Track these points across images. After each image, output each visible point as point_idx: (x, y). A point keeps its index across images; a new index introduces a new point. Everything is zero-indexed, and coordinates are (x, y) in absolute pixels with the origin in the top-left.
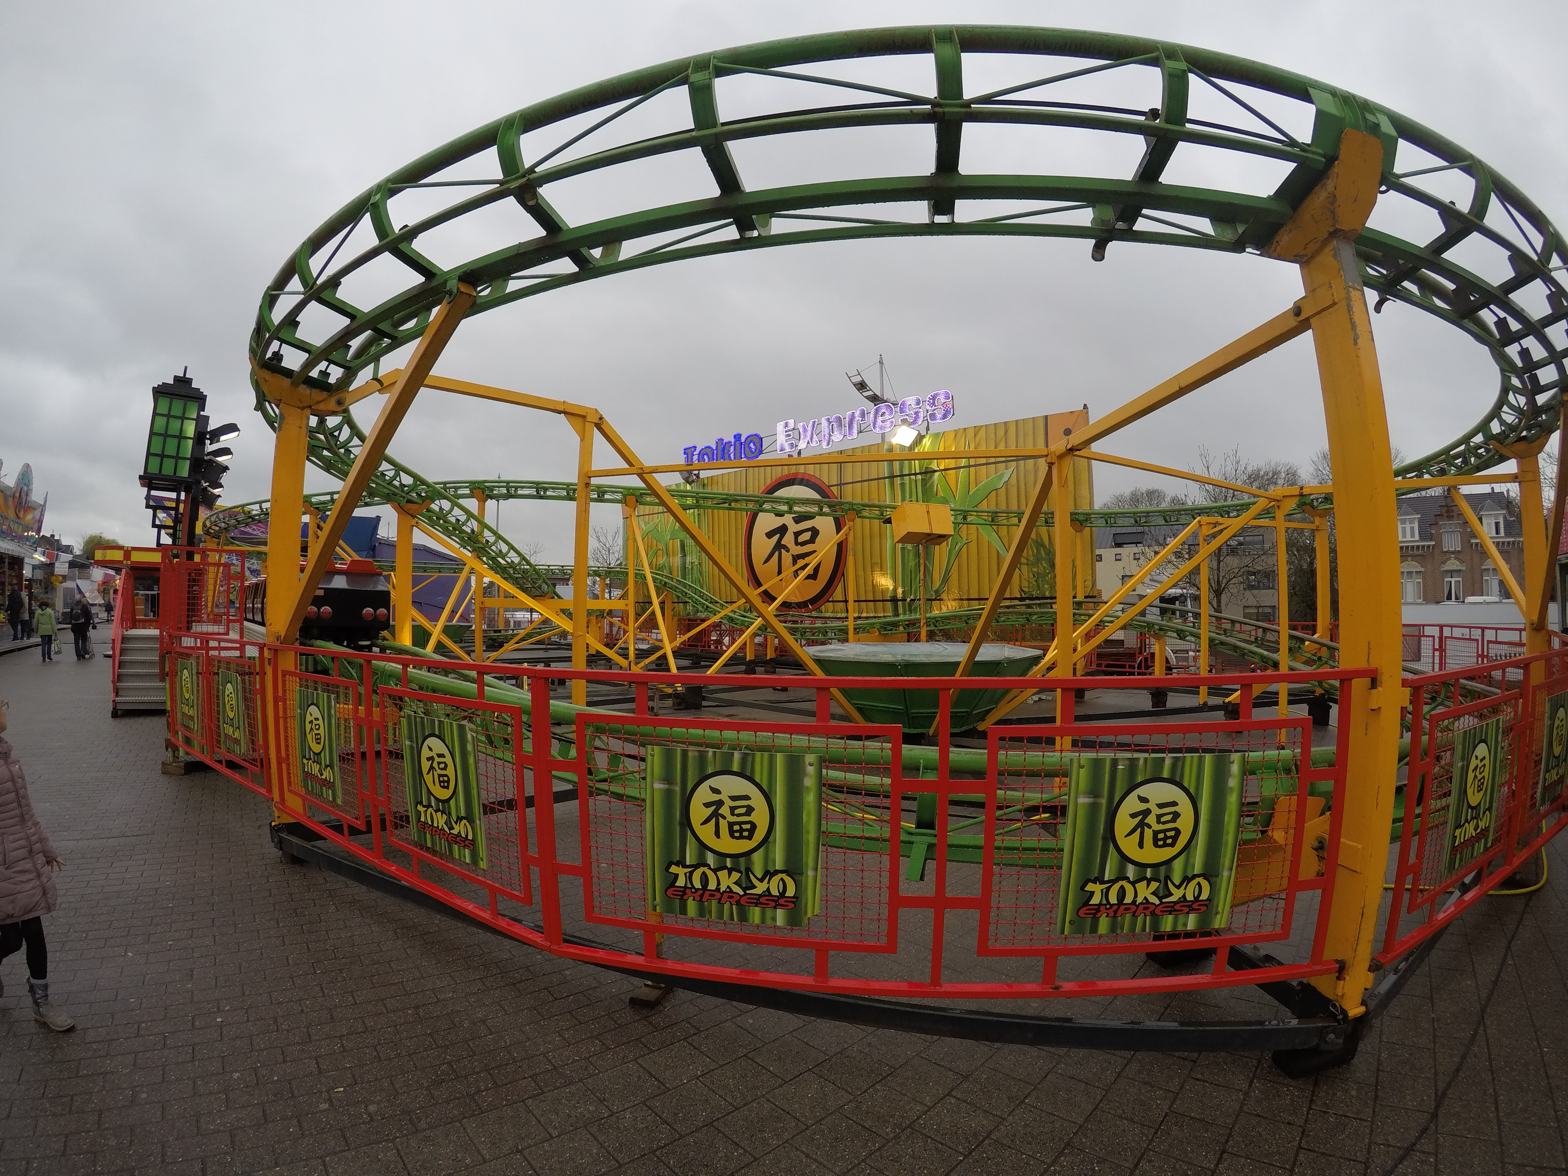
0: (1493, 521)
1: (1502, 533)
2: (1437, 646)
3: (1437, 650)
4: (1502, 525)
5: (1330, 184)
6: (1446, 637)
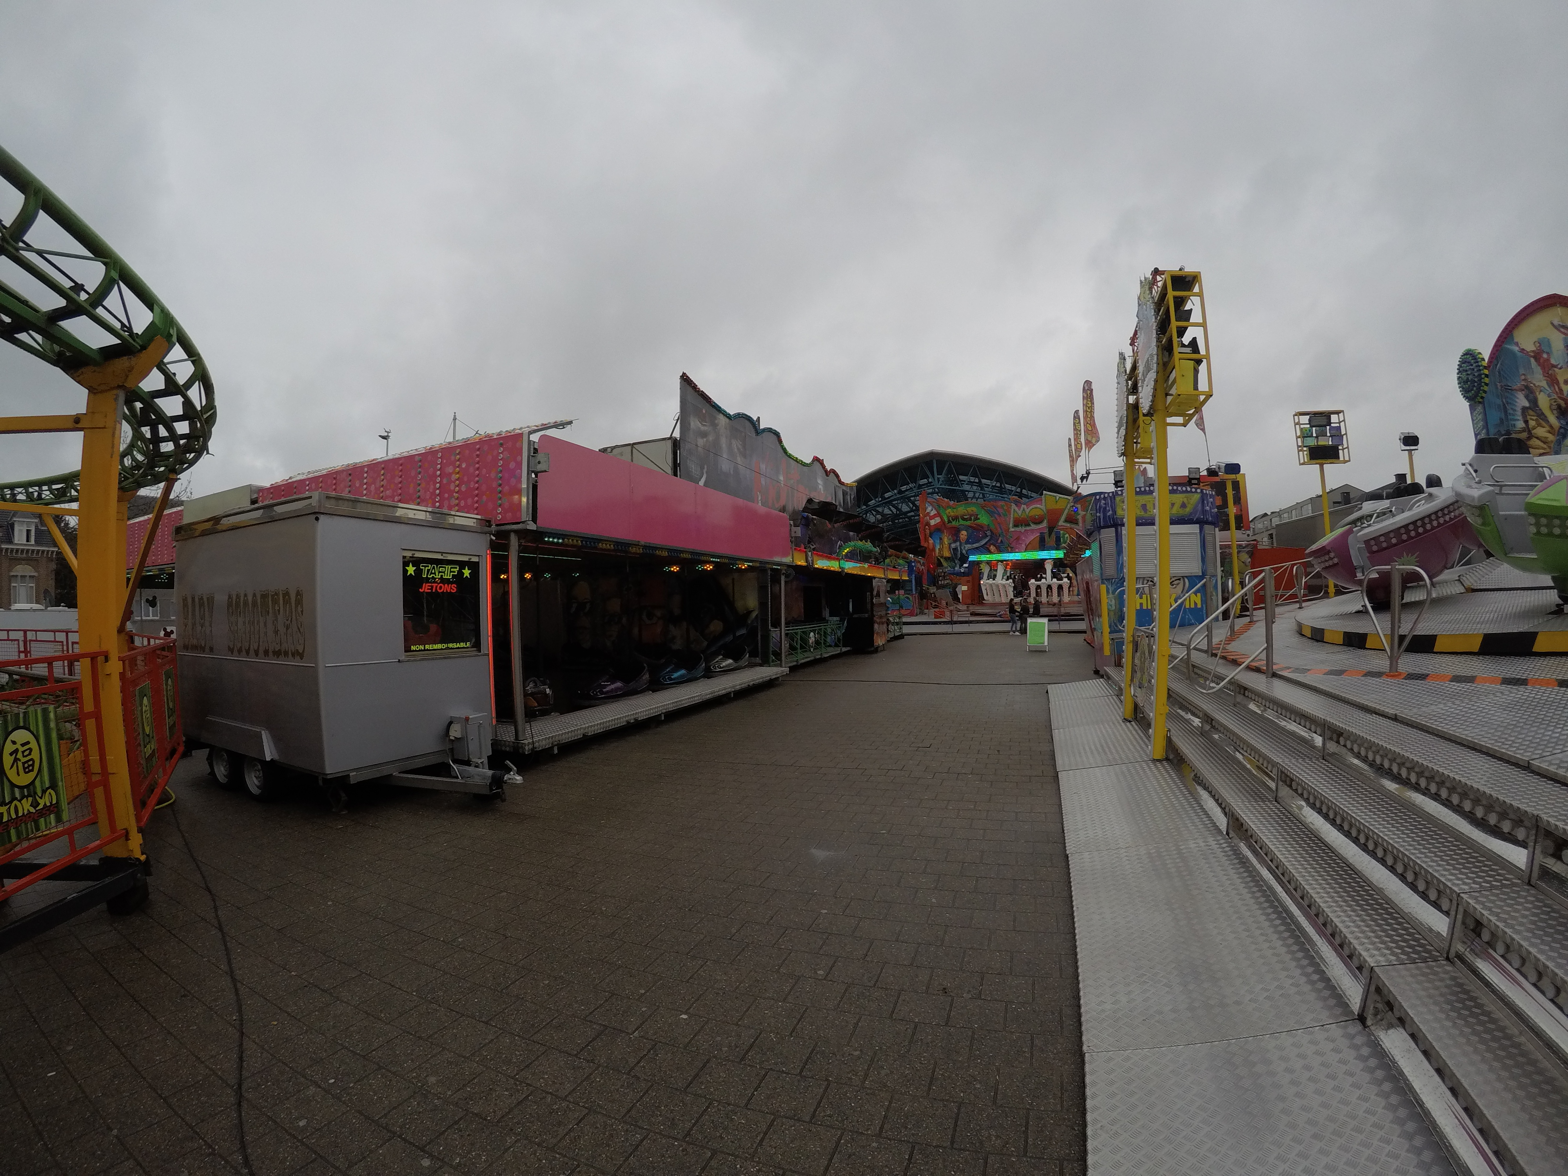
0: (25, 528)
1: (33, 542)
2: (22, 649)
3: (22, 652)
4: (33, 533)
5: (134, 360)
6: (31, 641)
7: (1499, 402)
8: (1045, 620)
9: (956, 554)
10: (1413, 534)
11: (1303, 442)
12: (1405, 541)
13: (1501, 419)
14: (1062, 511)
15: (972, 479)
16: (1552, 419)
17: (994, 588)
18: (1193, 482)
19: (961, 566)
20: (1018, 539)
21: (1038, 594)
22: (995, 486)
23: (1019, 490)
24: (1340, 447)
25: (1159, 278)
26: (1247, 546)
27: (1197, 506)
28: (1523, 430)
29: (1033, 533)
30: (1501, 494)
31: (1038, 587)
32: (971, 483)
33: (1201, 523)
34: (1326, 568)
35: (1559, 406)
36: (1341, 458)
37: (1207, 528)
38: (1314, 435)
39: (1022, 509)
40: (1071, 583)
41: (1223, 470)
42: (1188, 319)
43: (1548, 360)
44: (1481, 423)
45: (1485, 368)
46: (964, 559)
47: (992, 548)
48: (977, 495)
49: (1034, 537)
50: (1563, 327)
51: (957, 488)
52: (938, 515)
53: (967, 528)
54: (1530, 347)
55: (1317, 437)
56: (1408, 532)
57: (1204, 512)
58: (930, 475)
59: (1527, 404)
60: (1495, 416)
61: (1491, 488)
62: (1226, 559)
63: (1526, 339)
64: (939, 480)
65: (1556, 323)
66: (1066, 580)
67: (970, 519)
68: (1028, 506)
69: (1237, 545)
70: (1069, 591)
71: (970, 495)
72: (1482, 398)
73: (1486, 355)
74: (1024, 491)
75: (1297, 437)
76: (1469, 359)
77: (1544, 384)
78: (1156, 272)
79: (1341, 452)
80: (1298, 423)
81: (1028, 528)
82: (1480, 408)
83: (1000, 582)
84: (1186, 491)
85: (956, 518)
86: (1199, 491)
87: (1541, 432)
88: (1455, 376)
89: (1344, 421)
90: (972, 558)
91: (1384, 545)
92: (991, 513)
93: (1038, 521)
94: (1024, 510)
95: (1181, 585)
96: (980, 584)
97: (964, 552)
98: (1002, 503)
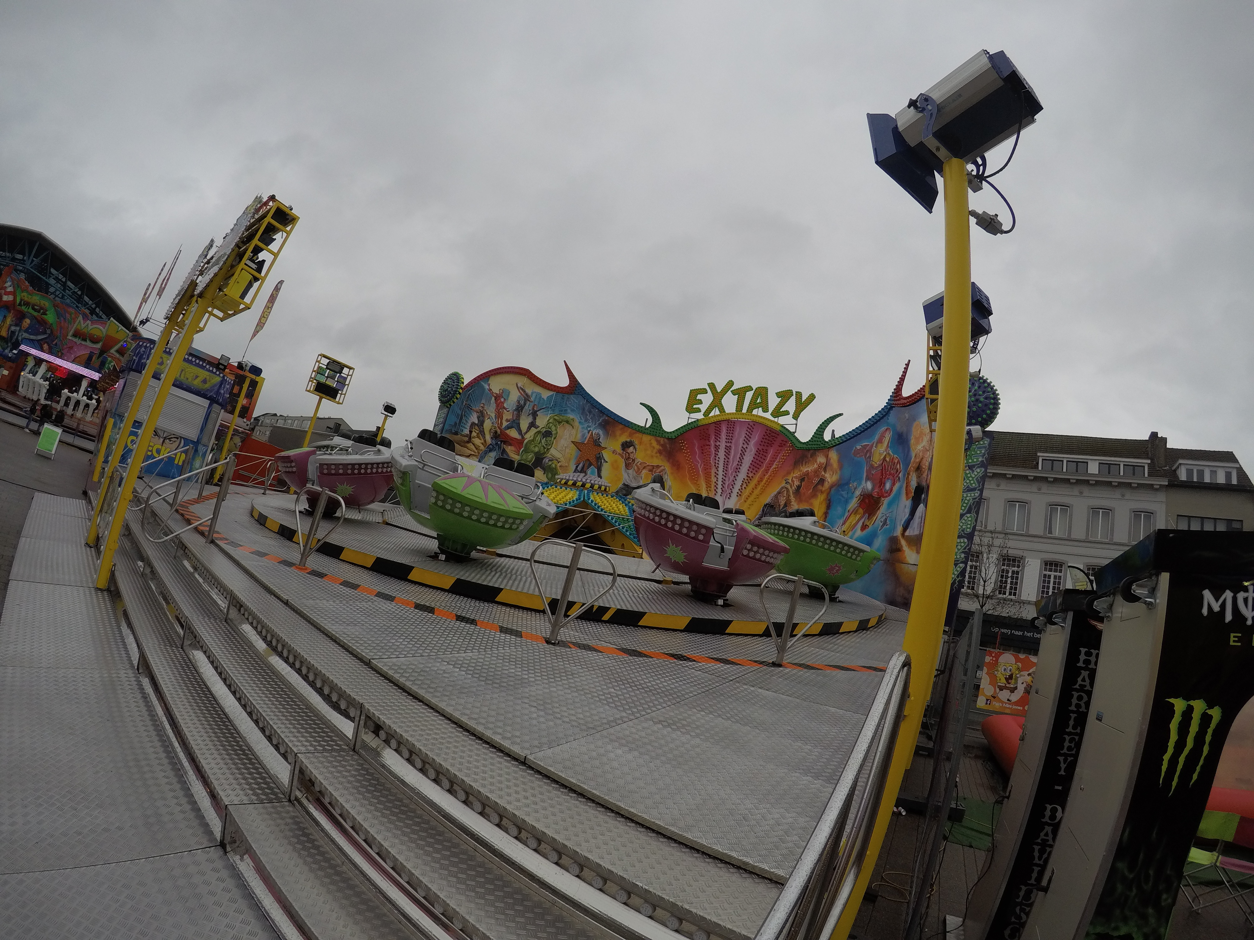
7: (460, 412)
8: (59, 431)
9: (11, 337)
10: (356, 471)
11: (316, 376)
12: (349, 475)
13: (456, 423)
14: (119, 341)
15: (61, 277)
16: (488, 437)
17: (31, 384)
18: (221, 366)
19: (11, 350)
20: (71, 348)
21: (67, 404)
22: (76, 293)
23: (94, 306)
24: (340, 392)
25: (271, 203)
26: (243, 432)
27: (215, 385)
28: (466, 436)
29: (85, 348)
30: (423, 469)
31: (69, 398)
32: (57, 279)
33: (213, 401)
34: (286, 472)
35: (496, 432)
36: (337, 400)
37: (216, 407)
38: (326, 375)
39: (86, 324)
40: (98, 406)
41: (248, 368)
42: (268, 244)
43: (503, 403)
44: (441, 420)
45: (461, 388)
46: (16, 345)
47: (46, 346)
48: (58, 293)
49: (84, 352)
50: (522, 389)
51: (44, 278)
52: (14, 293)
53: (33, 318)
54: (496, 390)
55: (327, 377)
56: (353, 469)
57: (218, 393)
58: (27, 254)
59: (477, 422)
60: (452, 419)
61: (416, 463)
62: (221, 435)
63: (496, 385)
64: (31, 262)
65: (519, 385)
66: (94, 401)
67: (39, 312)
68: (92, 323)
69: (234, 429)
70: (93, 413)
71: (52, 290)
72: (450, 405)
73: (466, 382)
74: (97, 310)
75: (313, 371)
76: (455, 378)
77: (493, 415)
78: (272, 198)
79: (339, 395)
80: (319, 362)
81: (83, 343)
82: (446, 410)
83: (38, 380)
84: (212, 372)
85: (27, 304)
86: (221, 375)
87: (477, 441)
88: (441, 384)
89: (351, 375)
90: (23, 347)
91: (333, 472)
92: (59, 315)
93: (94, 341)
94: (87, 325)
95: (177, 443)
96: (20, 375)
97: (20, 338)
98: (72, 311)
